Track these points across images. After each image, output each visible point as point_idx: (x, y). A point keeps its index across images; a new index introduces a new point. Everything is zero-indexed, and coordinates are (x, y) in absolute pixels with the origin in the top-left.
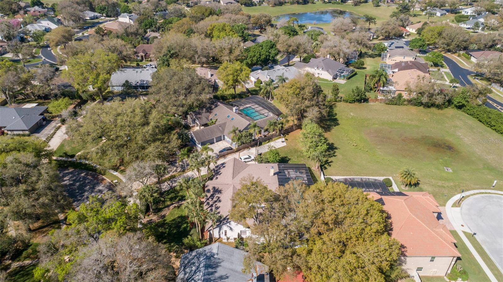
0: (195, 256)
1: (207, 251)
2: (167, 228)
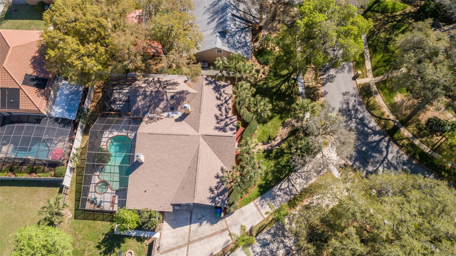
0: (238, 49)
1: (227, 45)
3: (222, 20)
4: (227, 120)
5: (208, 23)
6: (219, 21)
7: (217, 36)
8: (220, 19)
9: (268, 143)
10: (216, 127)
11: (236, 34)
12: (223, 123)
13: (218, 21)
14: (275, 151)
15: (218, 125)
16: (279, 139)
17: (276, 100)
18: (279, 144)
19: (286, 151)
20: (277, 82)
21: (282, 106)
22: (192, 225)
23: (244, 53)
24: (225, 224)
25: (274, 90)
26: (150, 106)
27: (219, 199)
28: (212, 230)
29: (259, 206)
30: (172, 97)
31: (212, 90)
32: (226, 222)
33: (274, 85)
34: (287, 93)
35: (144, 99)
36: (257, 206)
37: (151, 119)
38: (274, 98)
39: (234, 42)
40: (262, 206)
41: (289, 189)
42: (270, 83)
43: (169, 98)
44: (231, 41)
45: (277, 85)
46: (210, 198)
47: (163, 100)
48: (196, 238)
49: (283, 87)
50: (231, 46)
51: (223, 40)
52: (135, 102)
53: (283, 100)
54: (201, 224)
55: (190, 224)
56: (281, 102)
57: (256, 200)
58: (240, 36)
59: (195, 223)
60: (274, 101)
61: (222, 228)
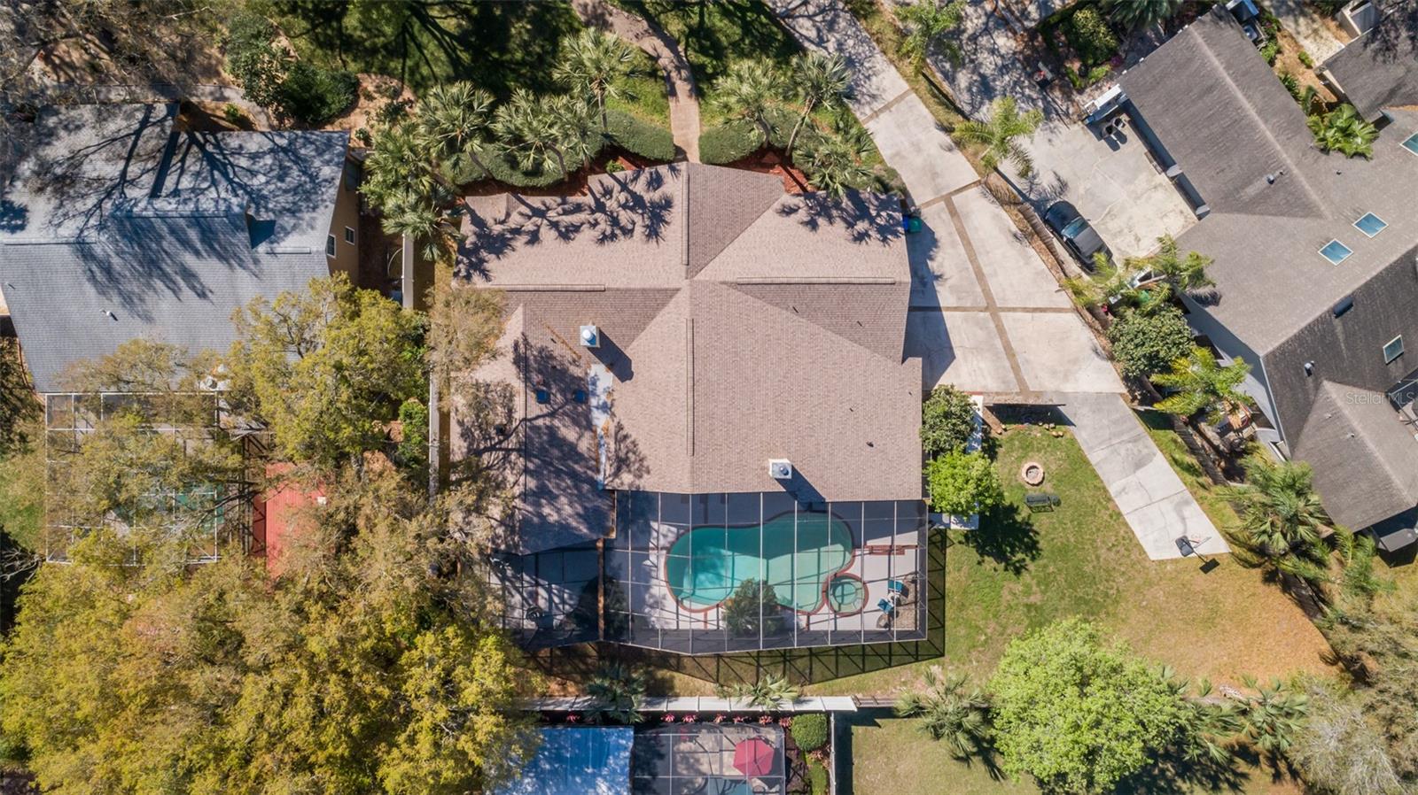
0: (313, 178)
1: (307, 216)
2: (529, 53)
3: (193, 235)
4: (611, 204)
5: (202, 295)
6: (199, 245)
7: (272, 253)
8: (186, 243)
9: (667, 79)
10: (649, 236)
11: (243, 187)
12: (624, 217)
13: (197, 253)
14: (694, 57)
15: (639, 230)
16: (652, 44)
17: (503, 50)
18: (671, 43)
19: (695, 20)
20: (431, 47)
21: (528, 31)
22: (942, 304)
23: (327, 157)
24: (935, 207)
25: (465, 56)
26: (574, 475)
27: (879, 215)
28: (953, 244)
29: (877, 106)
30: (543, 398)
31: (504, 261)
32: (928, 204)
33: (443, 56)
34: (475, 11)
35: (552, 498)
36: (876, 114)
37: (621, 463)
38: (495, 55)
39: (286, 191)
40: (874, 97)
41: (815, 15)
42: (435, 69)
43: (545, 409)
44: (284, 200)
45: (441, 45)
46: (885, 240)
47: (552, 431)
48: (979, 289)
49: (450, 24)
50: (308, 200)
51: (283, 228)
52: (564, 527)
53: (504, 26)
54: (938, 277)
55: (938, 309)
56: (513, 31)
57: (858, 115)
58: (253, 174)
59: (934, 292)
60: (507, 57)
61: (946, 216)
